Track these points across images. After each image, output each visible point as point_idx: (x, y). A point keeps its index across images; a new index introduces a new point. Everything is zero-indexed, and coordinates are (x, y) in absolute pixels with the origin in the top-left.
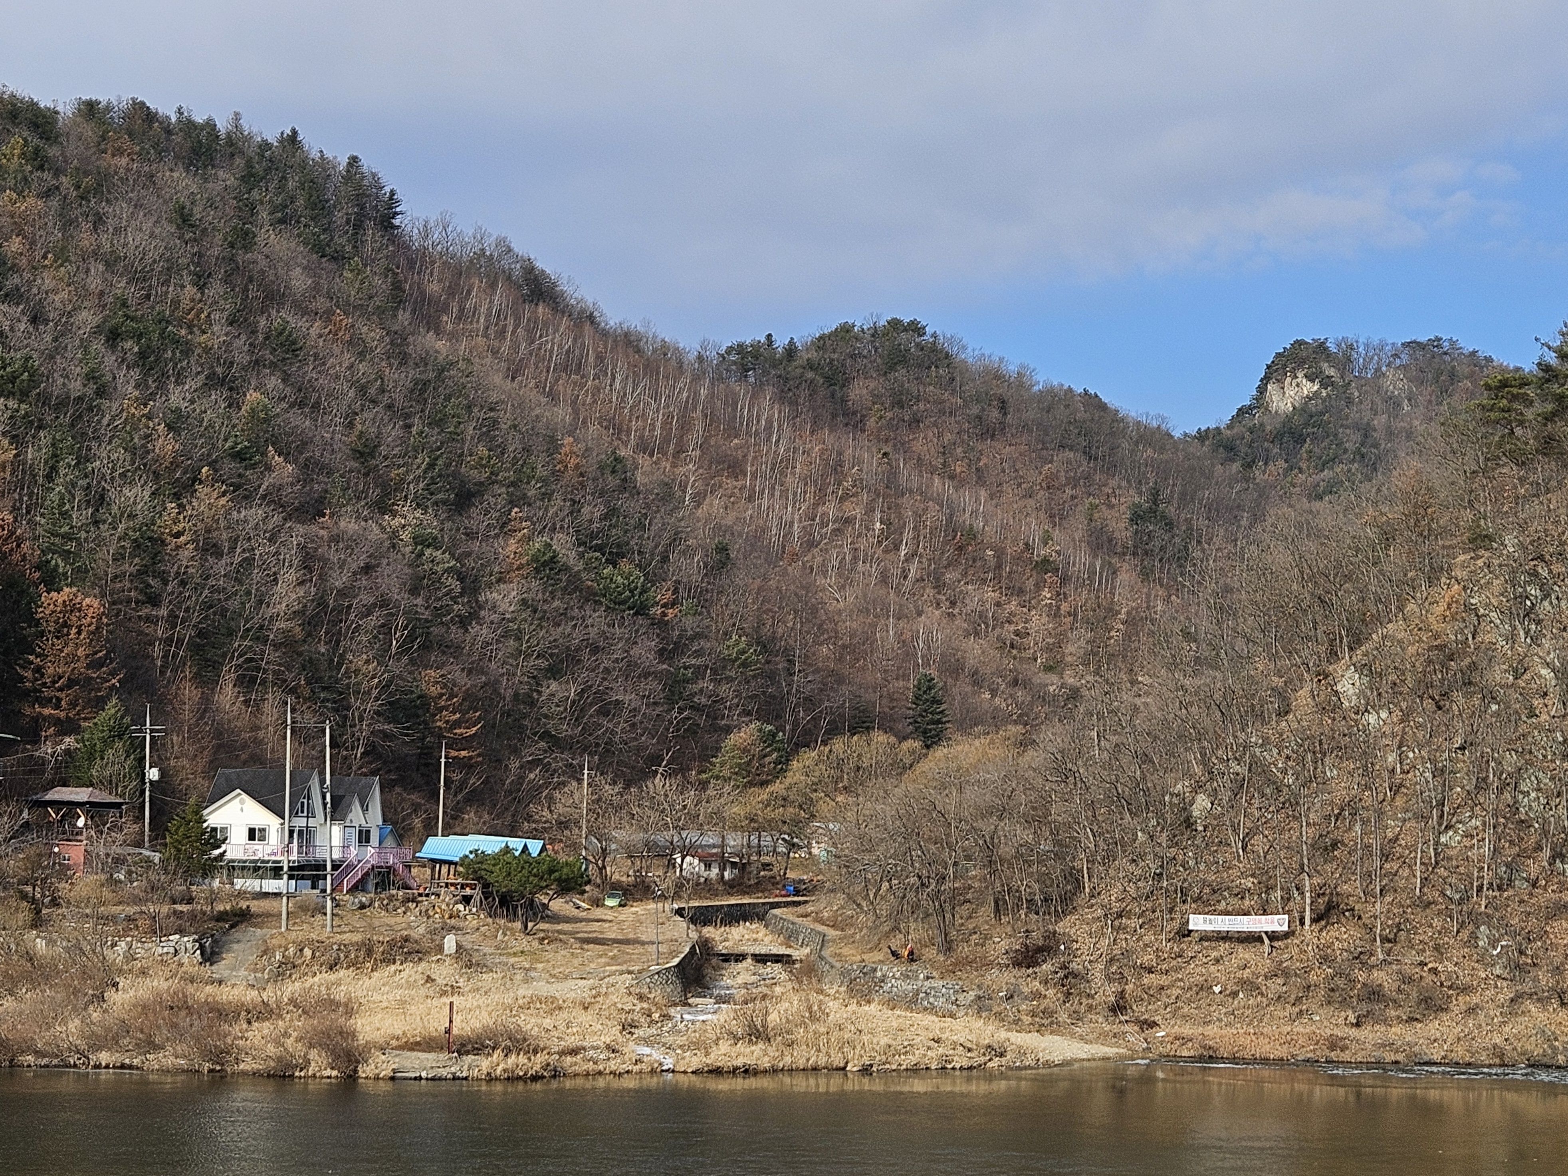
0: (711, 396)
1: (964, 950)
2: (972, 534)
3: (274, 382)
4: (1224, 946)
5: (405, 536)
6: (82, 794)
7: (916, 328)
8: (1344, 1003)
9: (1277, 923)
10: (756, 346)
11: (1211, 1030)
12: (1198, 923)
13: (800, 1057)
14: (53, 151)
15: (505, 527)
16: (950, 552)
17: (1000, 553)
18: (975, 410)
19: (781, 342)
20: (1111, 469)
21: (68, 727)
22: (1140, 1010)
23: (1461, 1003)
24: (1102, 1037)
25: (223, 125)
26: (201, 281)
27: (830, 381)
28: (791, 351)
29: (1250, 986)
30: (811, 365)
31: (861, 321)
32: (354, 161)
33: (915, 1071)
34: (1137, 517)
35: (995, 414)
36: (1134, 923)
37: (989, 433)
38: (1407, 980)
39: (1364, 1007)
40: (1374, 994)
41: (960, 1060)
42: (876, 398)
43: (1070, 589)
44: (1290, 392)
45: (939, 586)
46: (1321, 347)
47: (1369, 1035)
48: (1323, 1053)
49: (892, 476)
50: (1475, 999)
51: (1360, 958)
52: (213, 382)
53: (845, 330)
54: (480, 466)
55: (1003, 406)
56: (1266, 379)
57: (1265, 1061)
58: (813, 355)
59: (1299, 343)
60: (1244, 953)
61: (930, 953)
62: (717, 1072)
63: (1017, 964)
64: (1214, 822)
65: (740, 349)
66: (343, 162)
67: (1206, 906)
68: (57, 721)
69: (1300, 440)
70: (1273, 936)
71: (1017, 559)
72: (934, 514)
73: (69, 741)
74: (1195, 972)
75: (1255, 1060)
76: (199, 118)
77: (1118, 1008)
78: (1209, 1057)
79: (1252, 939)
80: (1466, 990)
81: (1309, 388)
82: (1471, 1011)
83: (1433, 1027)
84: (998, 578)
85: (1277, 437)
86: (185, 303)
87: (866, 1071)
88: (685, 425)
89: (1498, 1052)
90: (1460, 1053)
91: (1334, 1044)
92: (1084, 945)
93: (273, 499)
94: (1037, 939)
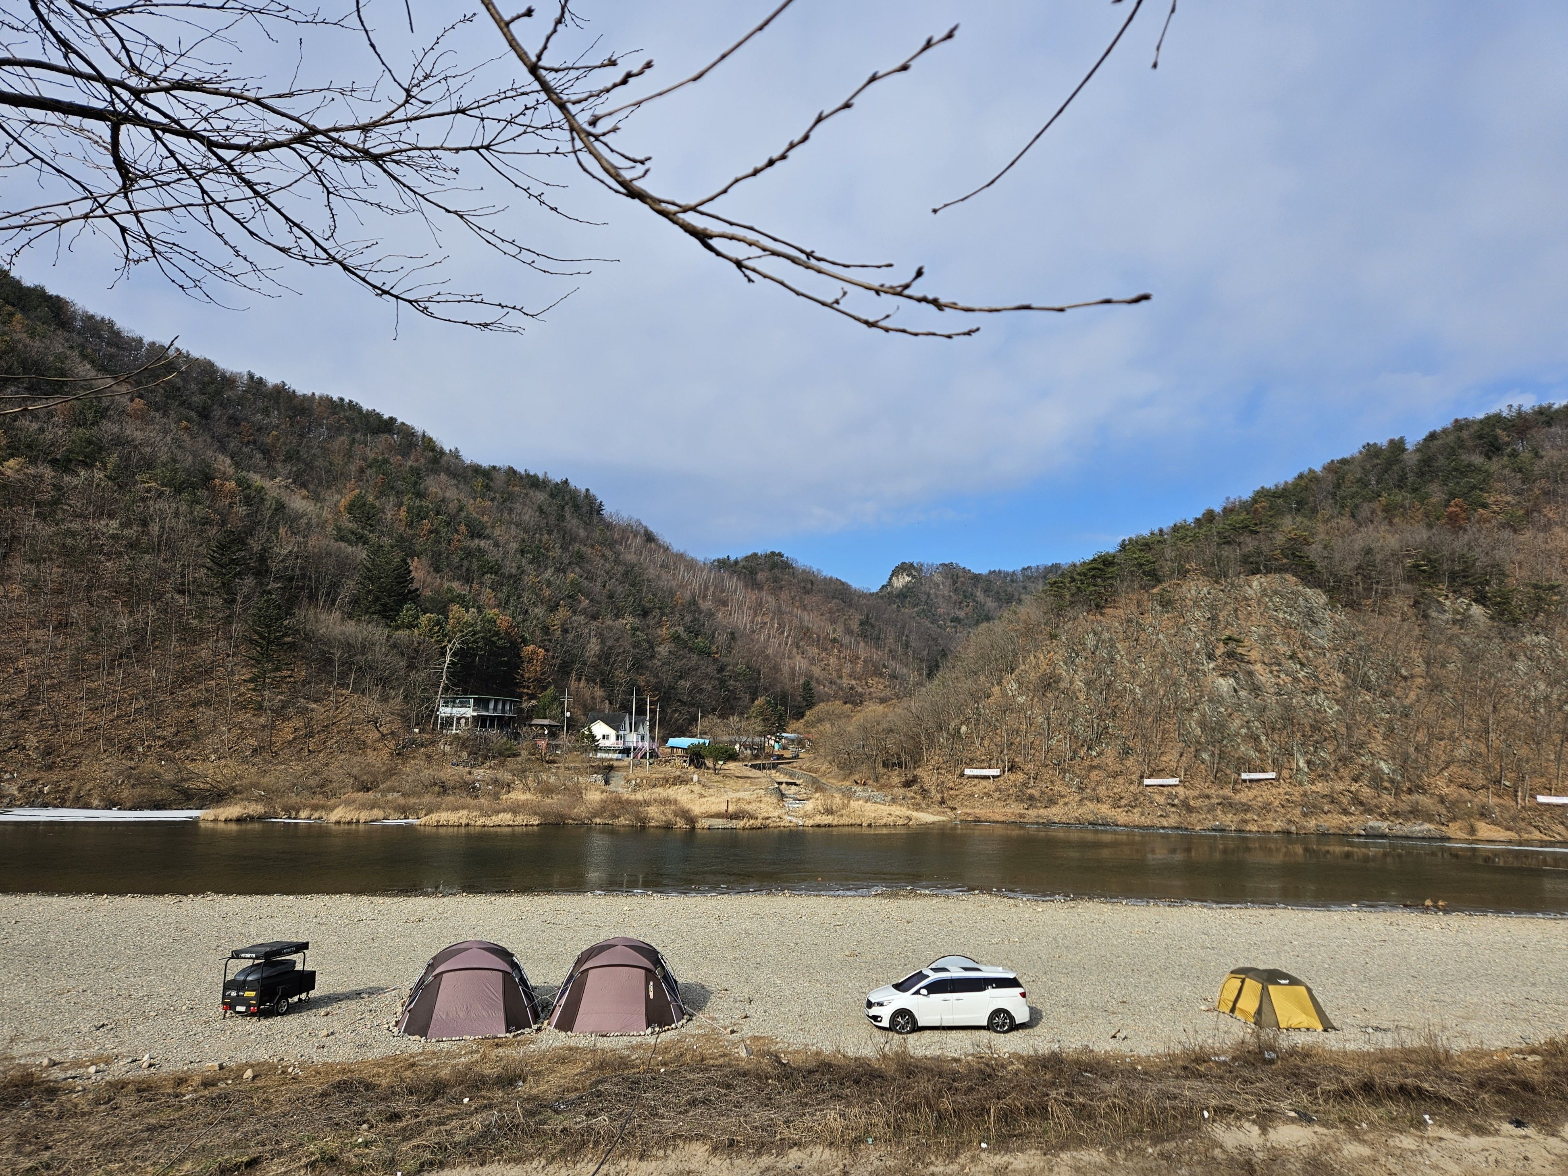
0: (715, 577)
1: (882, 781)
2: (808, 629)
3: (577, 569)
4: (976, 781)
5: (628, 627)
6: (546, 722)
7: (780, 555)
8: (1022, 801)
9: (996, 772)
10: (724, 560)
11: (977, 811)
12: (968, 772)
13: (845, 820)
14: (492, 484)
15: (660, 624)
16: (802, 635)
17: (818, 636)
18: (803, 584)
19: (733, 558)
20: (850, 606)
21: (532, 697)
22: (949, 803)
23: (1061, 801)
24: (939, 813)
25: (541, 476)
26: (550, 533)
27: (751, 573)
28: (736, 562)
29: (988, 795)
30: (744, 567)
31: (760, 552)
32: (587, 490)
33: (885, 825)
34: (862, 624)
35: (809, 586)
36: (943, 771)
37: (807, 592)
38: (1042, 793)
39: (1029, 803)
40: (1031, 798)
41: (900, 822)
42: (767, 579)
43: (843, 649)
44: (901, 580)
45: (798, 647)
46: (912, 565)
47: (1032, 813)
48: (1018, 820)
49: (780, 607)
50: (1066, 800)
51: (1024, 784)
52: (558, 570)
53: (755, 555)
54: (650, 602)
55: (812, 583)
56: (892, 576)
57: (997, 822)
58: (744, 563)
59: (903, 563)
60: (984, 783)
61: (870, 782)
62: (819, 826)
63: (904, 786)
64: (969, 736)
65: (719, 561)
66: (583, 490)
67: (969, 765)
68: (527, 694)
69: (905, 597)
70: (994, 777)
71: (825, 638)
72: (796, 622)
73: (534, 702)
74: (968, 789)
75: (994, 822)
76: (532, 473)
77: (942, 802)
78: (978, 821)
79: (987, 777)
80: (1063, 796)
81: (908, 579)
82: (1066, 804)
83: (1054, 810)
84: (818, 645)
85: (898, 596)
86: (544, 541)
87: (870, 825)
88: (707, 588)
89: (1077, 819)
90: (1064, 820)
91: (1021, 816)
92: (927, 779)
93: (584, 612)
94: (910, 777)
